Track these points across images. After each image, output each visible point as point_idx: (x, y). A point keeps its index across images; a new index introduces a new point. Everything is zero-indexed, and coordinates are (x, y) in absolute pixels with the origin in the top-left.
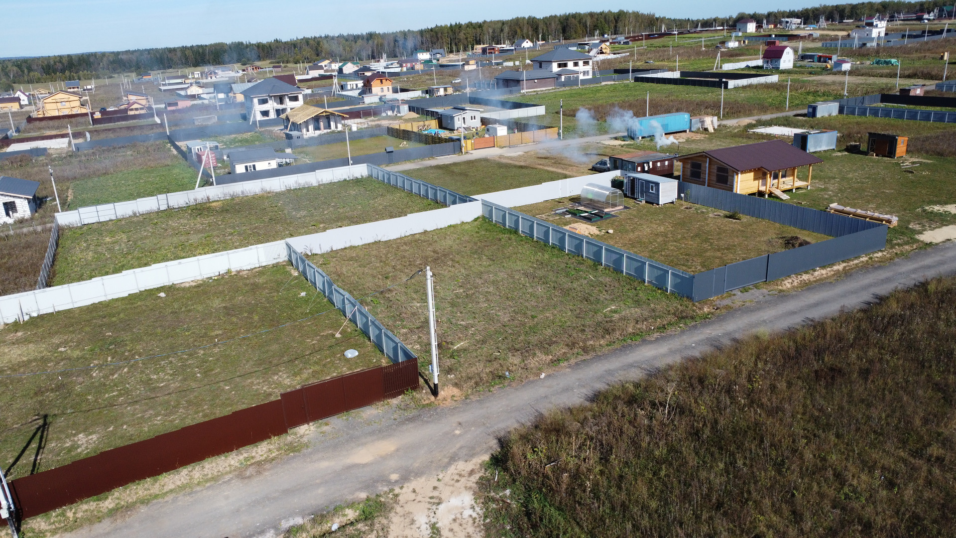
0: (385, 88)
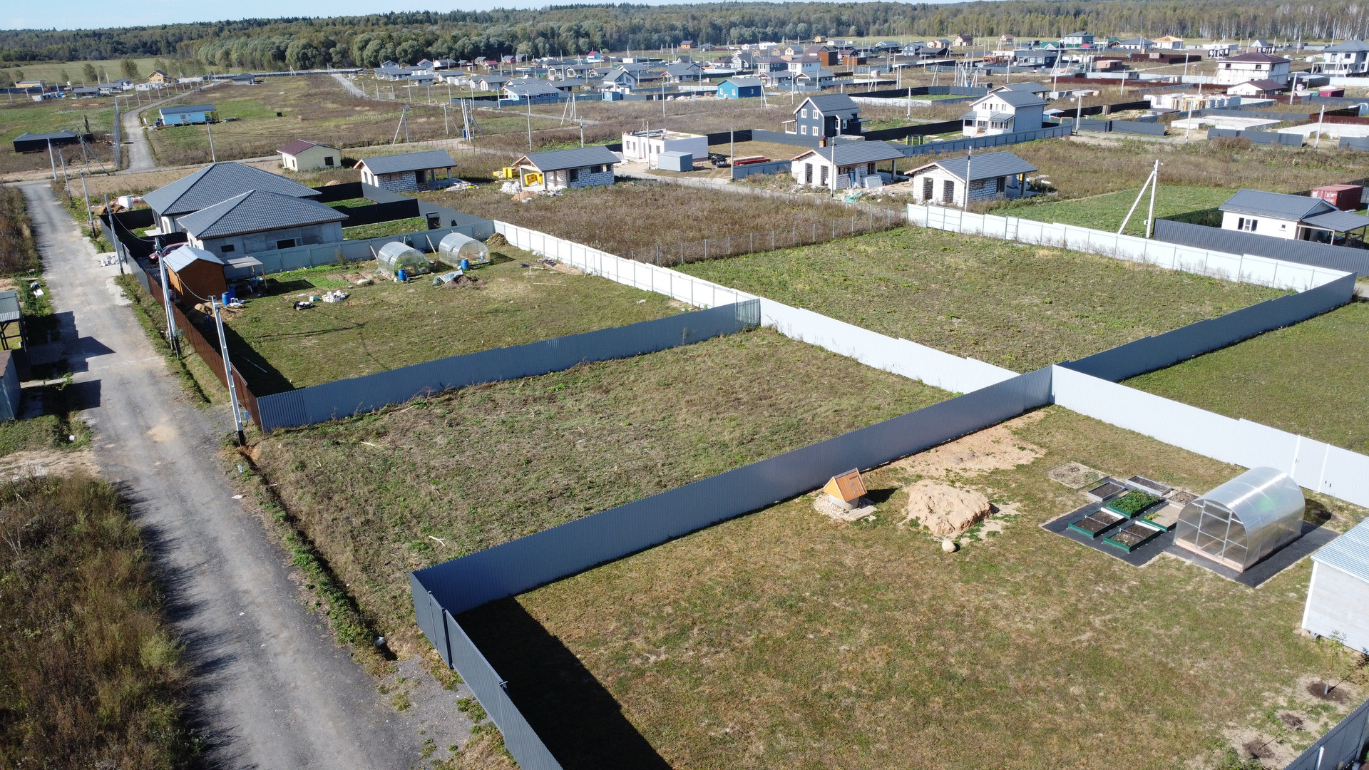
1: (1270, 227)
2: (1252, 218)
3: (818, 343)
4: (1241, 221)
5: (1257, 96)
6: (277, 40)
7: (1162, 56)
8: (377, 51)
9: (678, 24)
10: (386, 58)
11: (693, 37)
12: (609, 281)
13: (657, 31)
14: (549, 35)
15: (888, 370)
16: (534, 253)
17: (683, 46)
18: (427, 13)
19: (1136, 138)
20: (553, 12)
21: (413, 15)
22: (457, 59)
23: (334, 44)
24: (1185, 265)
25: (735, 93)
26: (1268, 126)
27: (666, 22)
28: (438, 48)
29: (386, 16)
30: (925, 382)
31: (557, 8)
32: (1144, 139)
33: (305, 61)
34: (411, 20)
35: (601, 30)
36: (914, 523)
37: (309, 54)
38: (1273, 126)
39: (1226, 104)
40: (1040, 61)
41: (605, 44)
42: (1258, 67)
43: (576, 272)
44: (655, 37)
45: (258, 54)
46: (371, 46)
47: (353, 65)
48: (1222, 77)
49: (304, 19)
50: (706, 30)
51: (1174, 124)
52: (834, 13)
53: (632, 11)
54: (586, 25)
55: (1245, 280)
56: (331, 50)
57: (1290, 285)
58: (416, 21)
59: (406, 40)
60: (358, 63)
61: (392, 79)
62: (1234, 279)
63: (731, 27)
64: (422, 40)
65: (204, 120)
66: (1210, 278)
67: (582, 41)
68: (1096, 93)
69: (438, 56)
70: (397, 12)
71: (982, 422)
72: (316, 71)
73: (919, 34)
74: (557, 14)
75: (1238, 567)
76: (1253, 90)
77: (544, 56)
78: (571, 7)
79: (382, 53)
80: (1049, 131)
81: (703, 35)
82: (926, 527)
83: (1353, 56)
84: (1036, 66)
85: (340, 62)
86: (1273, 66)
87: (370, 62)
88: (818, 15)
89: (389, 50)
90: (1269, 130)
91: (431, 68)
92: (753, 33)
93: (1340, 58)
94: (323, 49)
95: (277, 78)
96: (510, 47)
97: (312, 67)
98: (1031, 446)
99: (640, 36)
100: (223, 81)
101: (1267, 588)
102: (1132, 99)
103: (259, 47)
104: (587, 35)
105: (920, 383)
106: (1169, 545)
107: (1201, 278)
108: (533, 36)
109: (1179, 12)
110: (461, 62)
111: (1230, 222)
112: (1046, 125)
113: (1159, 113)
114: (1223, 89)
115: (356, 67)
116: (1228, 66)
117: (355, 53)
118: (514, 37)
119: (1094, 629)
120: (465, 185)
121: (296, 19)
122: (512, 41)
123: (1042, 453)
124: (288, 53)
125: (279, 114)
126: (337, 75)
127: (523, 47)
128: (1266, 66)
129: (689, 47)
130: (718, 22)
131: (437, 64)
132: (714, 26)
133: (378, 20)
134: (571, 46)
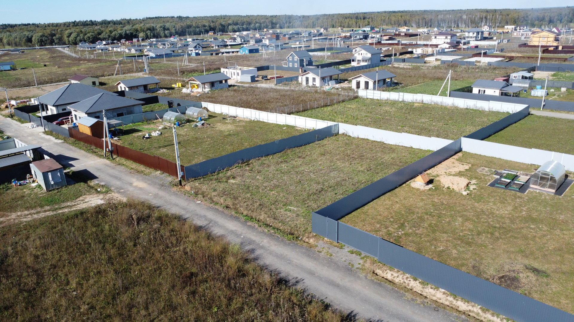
1: (489, 92)
2: (483, 89)
3: (366, 138)
4: (479, 90)
5: (449, 48)
6: (27, 33)
7: (405, 34)
8: (76, 38)
9: (207, 24)
10: (81, 41)
11: (213, 29)
12: (264, 122)
13: (198, 27)
14: (152, 29)
15: (397, 144)
16: (224, 114)
17: (210, 34)
18: (91, 21)
19: (416, 65)
20: (148, 20)
21: (85, 22)
22: (113, 40)
23: (55, 35)
24: (468, 106)
25: (247, 52)
26: (459, 59)
27: (202, 24)
28: (104, 36)
29: (73, 23)
30: (413, 147)
31: (149, 18)
32: (418, 65)
33: (42, 43)
34: (85, 24)
35: (174, 27)
36: (448, 188)
37: (44, 39)
38: (461, 58)
39: (440, 51)
40: (361, 37)
41: (177, 33)
42: (447, 37)
43: (248, 120)
44: (198, 30)
45: (18, 40)
46: (73, 36)
47: (64, 44)
48: (434, 41)
49: (33, 24)
50: (218, 27)
51: (426, 59)
52: (270, 19)
53: (184, 19)
54: (167, 25)
55: (491, 110)
56: (54, 38)
57: (507, 111)
58: (87, 25)
59: (89, 33)
60: (67, 43)
61: (87, 49)
62: (487, 110)
63: (229, 26)
64: (96, 32)
65: (10, 69)
66: (478, 110)
67: (166, 32)
68: (391, 49)
69: (104, 39)
70: (77, 21)
71: (445, 158)
72: (48, 47)
73: (305, 28)
74: (151, 21)
75: (554, 191)
76: (447, 46)
77: (151, 38)
78: (156, 18)
79: (78, 38)
80: (384, 63)
81: (217, 28)
82: (453, 189)
83: (475, 33)
84: (361, 39)
85: (58, 43)
86: (451, 37)
87: (73, 43)
88: (263, 20)
89: (82, 37)
90: (460, 60)
91: (103, 45)
92: (238, 28)
93: (471, 34)
94: (50, 37)
95: (31, 50)
96: (136, 35)
97: (45, 45)
98: (465, 164)
99: (191, 29)
100: (5, 52)
101: (565, 196)
102: (404, 51)
103: (18, 37)
104: (168, 29)
105: (412, 148)
106: (528, 187)
107: (476, 110)
108: (145, 30)
109: (403, 17)
110: (115, 41)
111: (475, 91)
112: (381, 61)
113: (420, 55)
114: (437, 46)
115: (66, 44)
116: (436, 37)
117: (65, 39)
118: (137, 31)
119: (524, 211)
120: (165, 91)
121: (29, 24)
122: (136, 32)
123: (470, 165)
124: (33, 39)
125: (45, 66)
126: (59, 48)
127: (141, 35)
128: (449, 37)
129: (212, 34)
130: (223, 23)
131: (104, 43)
132: (222, 25)
133: (69, 24)
134: (162, 34)
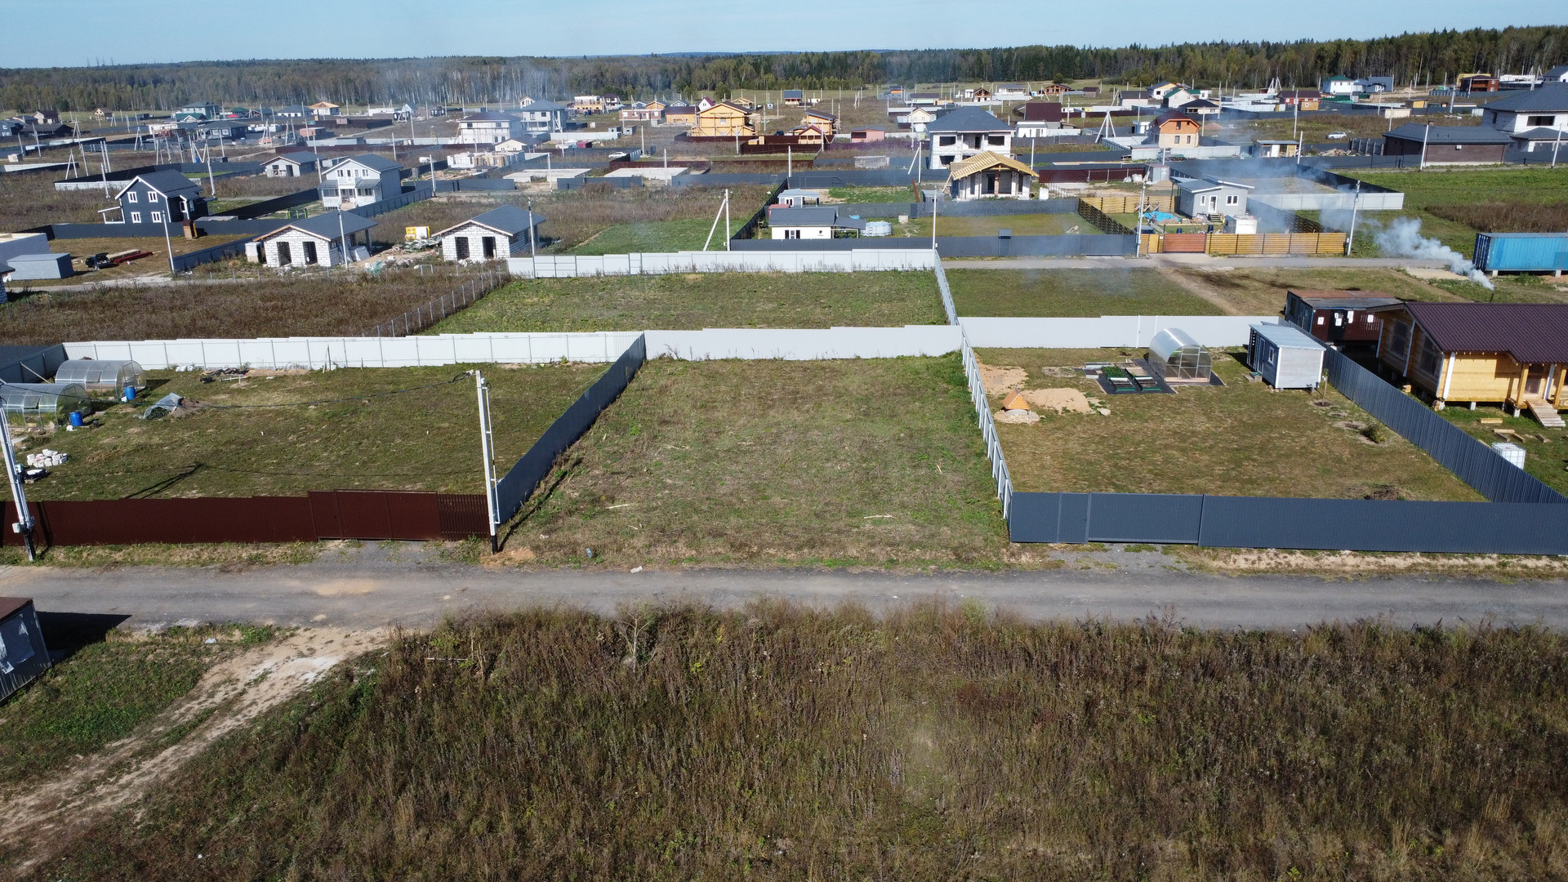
0: (1183, 137)
1: (809, 233)
2: (795, 229)
3: (731, 356)
4: (787, 232)
16: (180, 369)
26: (586, 174)
39: (517, 159)
43: (302, 371)
55: (857, 269)
57: (892, 266)
62: (848, 269)
75: (1207, 380)
76: (519, 146)
83: (548, 114)
86: (510, 123)
106: (1165, 382)
107: (827, 273)
111: (777, 233)
112: (405, 190)
113: (485, 170)
